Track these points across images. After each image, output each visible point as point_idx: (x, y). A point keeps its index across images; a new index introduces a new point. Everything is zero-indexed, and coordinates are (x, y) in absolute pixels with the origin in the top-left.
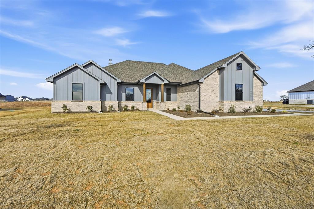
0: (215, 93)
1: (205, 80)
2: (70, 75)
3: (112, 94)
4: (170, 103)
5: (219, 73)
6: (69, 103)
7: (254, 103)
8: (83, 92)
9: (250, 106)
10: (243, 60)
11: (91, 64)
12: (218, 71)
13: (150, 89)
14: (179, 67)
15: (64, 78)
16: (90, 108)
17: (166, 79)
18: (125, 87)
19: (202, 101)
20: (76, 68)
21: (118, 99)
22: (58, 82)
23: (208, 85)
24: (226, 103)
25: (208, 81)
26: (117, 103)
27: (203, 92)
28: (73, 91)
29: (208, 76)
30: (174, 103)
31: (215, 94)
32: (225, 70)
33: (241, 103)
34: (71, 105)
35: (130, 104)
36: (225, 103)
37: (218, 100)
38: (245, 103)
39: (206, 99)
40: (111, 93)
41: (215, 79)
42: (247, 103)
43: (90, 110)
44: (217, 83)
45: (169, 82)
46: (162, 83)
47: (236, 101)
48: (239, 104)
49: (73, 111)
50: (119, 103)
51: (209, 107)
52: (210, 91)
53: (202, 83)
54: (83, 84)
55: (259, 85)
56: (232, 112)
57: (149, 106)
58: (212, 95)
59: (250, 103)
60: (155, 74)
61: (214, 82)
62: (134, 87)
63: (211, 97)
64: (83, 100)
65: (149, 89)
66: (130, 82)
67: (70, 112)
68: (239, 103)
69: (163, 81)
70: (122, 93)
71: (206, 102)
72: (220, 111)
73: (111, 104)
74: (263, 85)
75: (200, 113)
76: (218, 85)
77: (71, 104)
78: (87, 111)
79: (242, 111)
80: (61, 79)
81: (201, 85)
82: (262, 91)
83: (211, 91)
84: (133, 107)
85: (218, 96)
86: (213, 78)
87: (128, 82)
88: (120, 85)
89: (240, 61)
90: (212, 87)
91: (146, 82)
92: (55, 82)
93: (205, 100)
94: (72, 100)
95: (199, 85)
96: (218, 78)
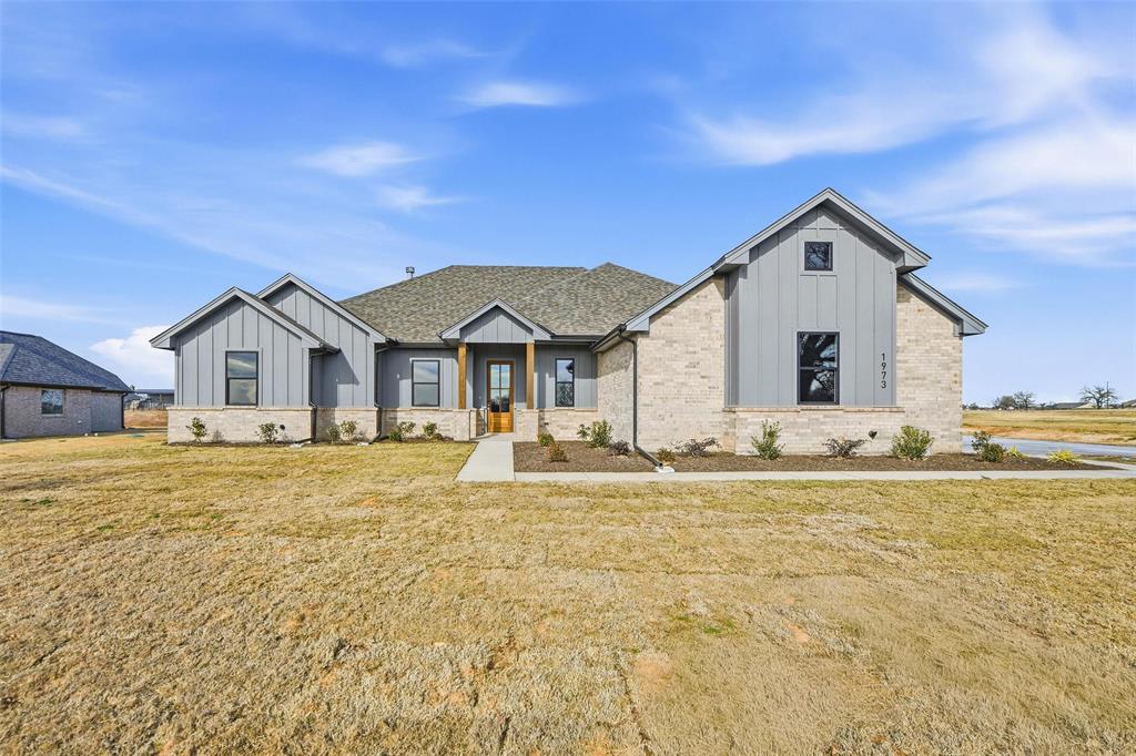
0: (703, 374)
1: (659, 322)
2: (220, 327)
3: (358, 383)
4: (570, 413)
5: (723, 289)
6: (217, 413)
7: (902, 415)
8: (257, 379)
9: (874, 429)
10: (837, 226)
11: (290, 286)
12: (722, 282)
13: (505, 363)
14: (631, 275)
15: (204, 337)
16: (268, 429)
17: (538, 325)
18: (411, 359)
19: (645, 405)
20: (235, 302)
21: (376, 401)
22: (189, 347)
23: (670, 342)
24: (748, 415)
25: (671, 325)
26: (373, 415)
27: (651, 372)
28: (229, 376)
29: (671, 306)
30: (586, 413)
31: (703, 377)
32: (745, 277)
33: (825, 416)
34: (223, 419)
35: (421, 419)
36: (742, 415)
37: (720, 403)
38: (849, 415)
39: (665, 399)
40: (354, 381)
41: (707, 314)
42: (858, 415)
43: (270, 438)
44: (717, 332)
45: (553, 336)
46: (529, 340)
47: (799, 407)
48: (817, 419)
49: (227, 437)
50: (380, 412)
51: (676, 430)
52: (680, 365)
53: (645, 333)
54: (257, 353)
55: (937, 336)
56: (768, 454)
57: (500, 424)
58: (691, 382)
59: (874, 415)
60: (497, 307)
61: (702, 328)
62: (441, 359)
63: (685, 390)
64: (257, 404)
65: (500, 363)
66: (427, 340)
67: (218, 443)
68: (819, 415)
69: (530, 331)
70: (401, 379)
71: (661, 412)
72: (708, 449)
73: (350, 417)
74: (962, 334)
75: (622, 457)
76: (722, 342)
77: (222, 416)
78: (257, 439)
79: (825, 450)
80: (195, 340)
81: (641, 341)
82: (958, 361)
83: (687, 367)
84: (431, 428)
85: (722, 388)
86: (695, 310)
87: (418, 340)
88: (388, 352)
89: (823, 229)
90: (691, 349)
91: (467, 340)
92: (179, 351)
93: (660, 402)
94: (227, 403)
95: (634, 343)
96: (719, 311)
